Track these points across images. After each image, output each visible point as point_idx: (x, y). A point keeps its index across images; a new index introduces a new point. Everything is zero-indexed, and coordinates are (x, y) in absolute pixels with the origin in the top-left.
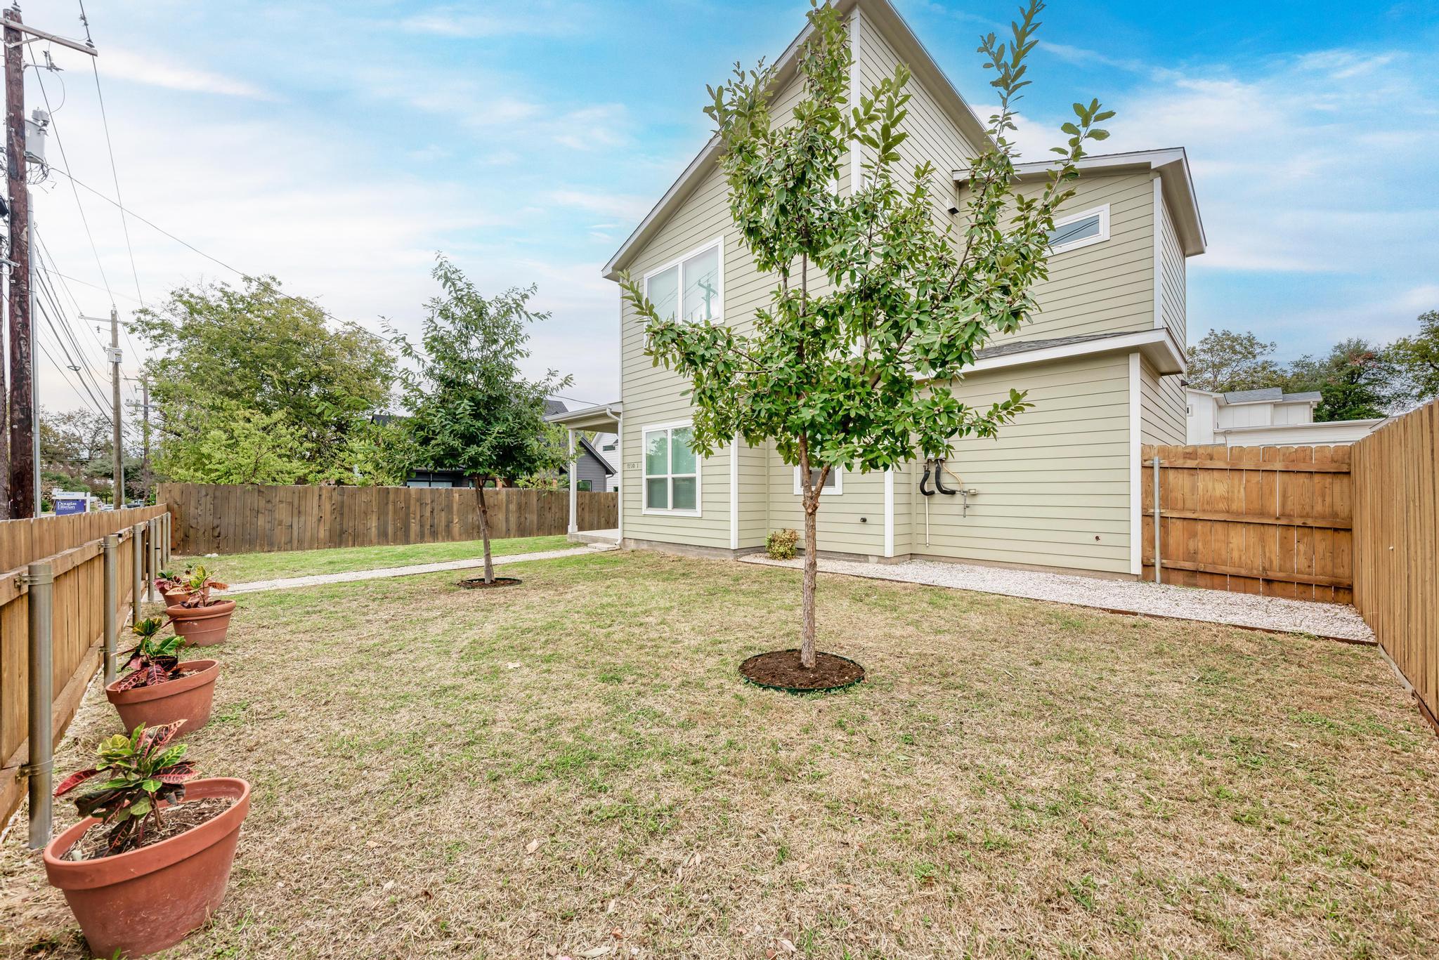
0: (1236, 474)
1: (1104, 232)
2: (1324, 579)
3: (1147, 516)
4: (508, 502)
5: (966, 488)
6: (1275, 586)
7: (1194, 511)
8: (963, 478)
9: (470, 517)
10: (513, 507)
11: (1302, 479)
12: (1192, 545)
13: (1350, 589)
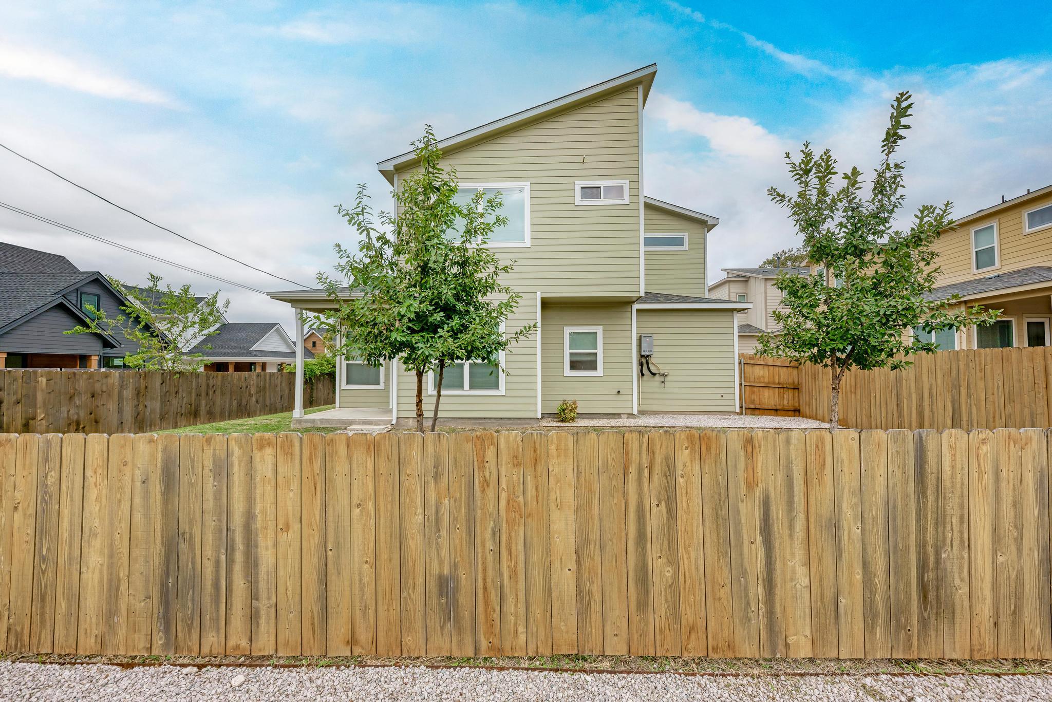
0: (766, 367)
1: (686, 247)
2: (792, 408)
3: (741, 385)
4: (122, 387)
5: (662, 372)
6: (779, 412)
7: (754, 382)
8: (660, 366)
9: (64, 409)
10: (128, 393)
11: (785, 369)
12: (753, 397)
13: (799, 411)
